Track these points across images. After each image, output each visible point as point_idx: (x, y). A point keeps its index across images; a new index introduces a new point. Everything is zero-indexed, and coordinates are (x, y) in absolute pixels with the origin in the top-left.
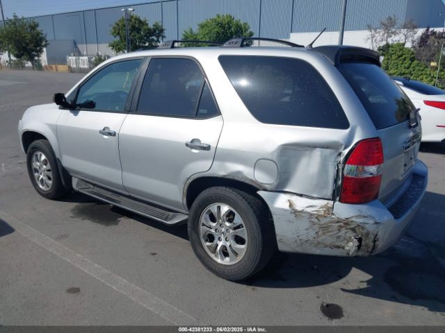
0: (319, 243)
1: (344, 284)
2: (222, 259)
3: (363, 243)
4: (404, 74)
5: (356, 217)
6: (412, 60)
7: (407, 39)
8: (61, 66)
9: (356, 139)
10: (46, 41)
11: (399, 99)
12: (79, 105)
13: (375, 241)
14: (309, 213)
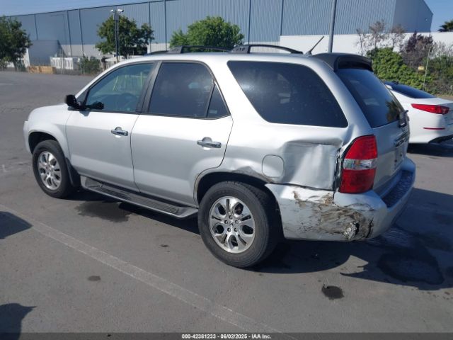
0: (321, 229)
1: (342, 269)
2: (231, 248)
3: (360, 228)
4: (392, 78)
5: (354, 205)
6: (400, 64)
7: (395, 43)
8: (45, 67)
9: (354, 137)
10: (29, 42)
11: (390, 102)
12: (89, 106)
13: (370, 226)
14: (312, 202)
